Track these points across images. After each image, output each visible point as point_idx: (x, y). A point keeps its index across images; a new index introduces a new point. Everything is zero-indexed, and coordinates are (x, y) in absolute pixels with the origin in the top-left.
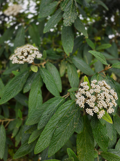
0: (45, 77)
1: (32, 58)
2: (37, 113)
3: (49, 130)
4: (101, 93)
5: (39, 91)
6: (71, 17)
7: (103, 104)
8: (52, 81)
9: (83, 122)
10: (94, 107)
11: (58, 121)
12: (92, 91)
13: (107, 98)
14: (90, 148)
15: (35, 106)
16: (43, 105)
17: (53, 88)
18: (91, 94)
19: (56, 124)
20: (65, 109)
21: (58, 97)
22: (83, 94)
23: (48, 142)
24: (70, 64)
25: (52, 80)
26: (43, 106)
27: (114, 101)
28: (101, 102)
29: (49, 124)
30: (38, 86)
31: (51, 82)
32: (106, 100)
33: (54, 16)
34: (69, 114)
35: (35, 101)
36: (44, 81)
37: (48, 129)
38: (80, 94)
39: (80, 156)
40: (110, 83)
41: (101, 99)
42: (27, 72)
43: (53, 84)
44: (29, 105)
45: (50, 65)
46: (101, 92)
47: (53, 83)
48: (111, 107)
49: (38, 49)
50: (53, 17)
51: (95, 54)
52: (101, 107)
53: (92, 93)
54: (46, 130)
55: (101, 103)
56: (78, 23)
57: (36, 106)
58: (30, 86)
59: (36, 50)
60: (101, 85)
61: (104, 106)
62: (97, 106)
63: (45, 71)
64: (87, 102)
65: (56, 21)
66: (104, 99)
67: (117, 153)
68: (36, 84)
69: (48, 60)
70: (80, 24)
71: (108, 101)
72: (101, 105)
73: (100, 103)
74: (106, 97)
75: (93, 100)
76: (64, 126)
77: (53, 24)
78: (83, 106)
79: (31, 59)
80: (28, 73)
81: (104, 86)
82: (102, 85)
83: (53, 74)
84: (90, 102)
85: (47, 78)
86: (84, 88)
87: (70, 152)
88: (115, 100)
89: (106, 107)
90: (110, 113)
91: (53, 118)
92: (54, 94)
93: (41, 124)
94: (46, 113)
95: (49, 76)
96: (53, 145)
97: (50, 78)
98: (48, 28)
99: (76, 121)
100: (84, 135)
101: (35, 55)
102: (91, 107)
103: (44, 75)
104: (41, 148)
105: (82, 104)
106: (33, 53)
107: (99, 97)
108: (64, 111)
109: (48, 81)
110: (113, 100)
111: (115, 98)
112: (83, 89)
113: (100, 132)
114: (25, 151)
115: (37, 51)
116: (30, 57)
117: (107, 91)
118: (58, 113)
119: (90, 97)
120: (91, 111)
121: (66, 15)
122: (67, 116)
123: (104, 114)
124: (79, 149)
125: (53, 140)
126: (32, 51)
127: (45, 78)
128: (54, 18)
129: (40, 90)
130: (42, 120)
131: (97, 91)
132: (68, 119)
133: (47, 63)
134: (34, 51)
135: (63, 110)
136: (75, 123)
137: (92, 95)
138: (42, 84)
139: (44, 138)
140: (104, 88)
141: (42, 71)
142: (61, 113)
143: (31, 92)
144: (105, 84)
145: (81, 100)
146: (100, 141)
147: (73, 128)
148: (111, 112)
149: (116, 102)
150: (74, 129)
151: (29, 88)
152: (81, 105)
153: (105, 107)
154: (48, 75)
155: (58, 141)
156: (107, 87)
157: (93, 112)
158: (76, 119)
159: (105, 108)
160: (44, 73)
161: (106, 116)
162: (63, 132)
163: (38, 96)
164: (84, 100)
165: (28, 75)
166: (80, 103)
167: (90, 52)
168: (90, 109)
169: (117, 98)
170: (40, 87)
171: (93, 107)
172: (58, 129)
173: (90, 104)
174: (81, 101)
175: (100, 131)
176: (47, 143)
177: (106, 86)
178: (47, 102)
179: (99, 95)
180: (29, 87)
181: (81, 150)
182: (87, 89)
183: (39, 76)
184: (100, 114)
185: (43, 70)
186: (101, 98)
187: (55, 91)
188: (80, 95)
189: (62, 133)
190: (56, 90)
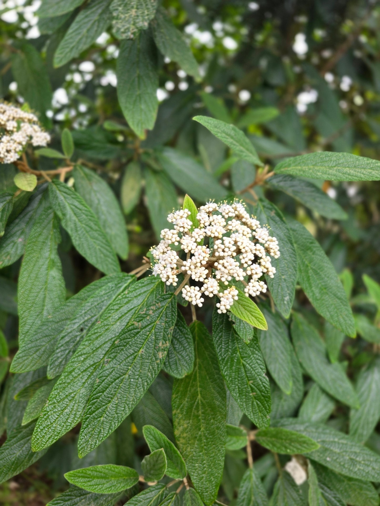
0: (69, 211)
1: (15, 145)
2: (47, 332)
3: (79, 375)
4: (224, 238)
5: (53, 262)
6: (140, 13)
7: (229, 268)
8: (92, 224)
9: (192, 344)
10: (206, 281)
11: (108, 345)
12: (199, 234)
13: (243, 251)
14: (214, 418)
15: (43, 309)
16: (68, 306)
17: (98, 247)
18: (196, 244)
19: (104, 352)
20: (130, 306)
21: (115, 274)
22: (173, 243)
23: (77, 411)
24: (155, 172)
25: (90, 220)
26: (67, 309)
27: (266, 261)
28: (226, 265)
29: (81, 355)
30: (49, 244)
31: (88, 229)
32: (241, 257)
33: (89, 12)
34: (141, 318)
35: (41, 295)
36: (63, 224)
37: (76, 371)
38: (164, 247)
39: (182, 441)
40: (271, 221)
41: (226, 254)
42: (8, 198)
43: (97, 235)
44: (19, 308)
45: (86, 175)
46: (224, 235)
47: (96, 231)
48: (255, 277)
49: (35, 119)
50: (87, 17)
51: (216, 127)
52: (225, 279)
53: (199, 240)
54: (71, 372)
55: (225, 268)
56: (168, 38)
57: (45, 308)
58: (20, 247)
59: (30, 121)
60: (226, 216)
61: (235, 275)
62: (214, 277)
63: (65, 193)
64: (185, 266)
65: (95, 28)
66: (235, 254)
67: (302, 428)
68: (41, 239)
69: (80, 162)
70: (175, 39)
71: (247, 260)
72: (226, 271)
73: (223, 265)
74: (241, 247)
75: (202, 258)
76: (128, 357)
77: (84, 40)
78: (173, 280)
79: (12, 148)
80: (9, 203)
81: (238, 217)
82: (230, 215)
83: (99, 203)
84: (193, 267)
85: (75, 214)
86: (175, 227)
87: (155, 438)
88: (272, 258)
89: (242, 279)
90: (254, 295)
91: (94, 337)
92: (100, 267)
93: (60, 360)
94: (76, 326)
95: (80, 210)
96: (94, 418)
97: (87, 216)
98: (68, 50)
99: (164, 337)
100: (195, 380)
101: (24, 135)
102: (197, 280)
103: (64, 207)
104: (54, 431)
105: (170, 273)
106: (19, 128)
107: (220, 250)
108: (129, 311)
109: (79, 224)
110: (264, 257)
111: (272, 254)
112: (172, 231)
113: (243, 370)
114: (18, 459)
115: (34, 123)
116: (9, 142)
117: (245, 233)
118: (110, 319)
119: (192, 252)
120: (196, 292)
121: (120, 5)
122: (136, 324)
123: (236, 298)
124: (179, 423)
125: (94, 404)
126: (15, 124)
127: (68, 217)
128: (90, 20)
129: (54, 256)
130: (62, 348)
131: (214, 231)
132: (138, 332)
133: (75, 169)
134: (22, 125)
135: (124, 309)
136: (160, 344)
137: (199, 244)
138: (60, 236)
139: (64, 399)
140: (235, 224)
141: (58, 192)
142: (120, 318)
143: (23, 264)
144: (241, 212)
145: (167, 262)
146: (246, 396)
147: (156, 359)
148: (258, 293)
149: (272, 262)
150: (158, 361)
151: (19, 252)
152: (168, 278)
153: (237, 279)
154: (76, 207)
155: (110, 405)
156: (249, 223)
157: (203, 296)
158: (165, 329)
159: (239, 281)
160: (65, 198)
161: (250, 312)
162: (124, 374)
163: (50, 278)
164: (175, 261)
165: (11, 209)
166: (163, 272)
167: (198, 121)
168: (193, 287)
169: (278, 253)
170: (56, 247)
171: (202, 280)
172: (107, 366)
173: (193, 274)
174: (169, 266)
175: (244, 366)
176: (75, 415)
177: (244, 220)
178: (79, 294)
179: (218, 242)
180: (17, 249)
181: (186, 426)
182: (186, 230)
183: (50, 211)
184: (222, 299)
185: (60, 190)
186: (223, 251)
187: (106, 256)
188: (166, 250)
189: (122, 380)
190: (108, 253)
